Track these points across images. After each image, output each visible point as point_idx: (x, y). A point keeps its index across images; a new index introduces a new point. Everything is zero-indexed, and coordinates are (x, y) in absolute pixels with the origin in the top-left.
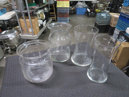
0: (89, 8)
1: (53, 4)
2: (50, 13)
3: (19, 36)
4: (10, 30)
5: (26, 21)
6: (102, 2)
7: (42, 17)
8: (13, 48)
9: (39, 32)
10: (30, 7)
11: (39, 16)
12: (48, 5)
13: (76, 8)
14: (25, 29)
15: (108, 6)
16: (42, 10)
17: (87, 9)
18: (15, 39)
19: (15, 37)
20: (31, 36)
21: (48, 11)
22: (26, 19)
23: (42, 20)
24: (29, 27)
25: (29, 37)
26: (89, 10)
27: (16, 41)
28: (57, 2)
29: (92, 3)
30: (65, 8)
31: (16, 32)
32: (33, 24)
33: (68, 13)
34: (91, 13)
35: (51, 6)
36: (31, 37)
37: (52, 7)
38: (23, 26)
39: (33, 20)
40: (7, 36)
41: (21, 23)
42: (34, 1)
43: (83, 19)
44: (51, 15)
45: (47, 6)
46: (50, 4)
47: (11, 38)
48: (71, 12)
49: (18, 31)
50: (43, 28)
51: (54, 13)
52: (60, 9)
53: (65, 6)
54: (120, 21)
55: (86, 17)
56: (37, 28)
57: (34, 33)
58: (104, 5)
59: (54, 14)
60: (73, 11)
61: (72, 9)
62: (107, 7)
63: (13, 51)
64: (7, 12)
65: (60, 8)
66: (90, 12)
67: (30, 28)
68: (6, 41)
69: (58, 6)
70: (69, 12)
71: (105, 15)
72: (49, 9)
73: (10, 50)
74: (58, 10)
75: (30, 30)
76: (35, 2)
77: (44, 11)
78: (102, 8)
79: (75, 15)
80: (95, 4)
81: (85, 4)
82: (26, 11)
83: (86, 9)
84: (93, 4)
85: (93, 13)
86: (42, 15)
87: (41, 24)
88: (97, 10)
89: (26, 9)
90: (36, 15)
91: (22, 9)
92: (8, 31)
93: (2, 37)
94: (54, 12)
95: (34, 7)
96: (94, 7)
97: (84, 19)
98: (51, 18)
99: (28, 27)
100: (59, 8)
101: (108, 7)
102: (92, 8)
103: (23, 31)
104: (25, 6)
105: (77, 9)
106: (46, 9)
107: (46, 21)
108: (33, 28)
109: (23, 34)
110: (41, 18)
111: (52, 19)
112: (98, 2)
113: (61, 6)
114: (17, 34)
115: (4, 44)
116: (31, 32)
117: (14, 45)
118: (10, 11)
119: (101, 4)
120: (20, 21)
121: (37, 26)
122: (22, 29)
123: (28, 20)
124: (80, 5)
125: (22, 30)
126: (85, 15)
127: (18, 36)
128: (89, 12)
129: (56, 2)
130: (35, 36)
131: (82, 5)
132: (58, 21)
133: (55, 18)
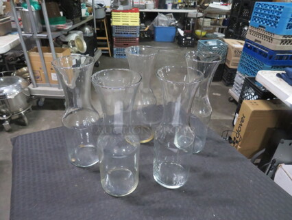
0: (182, 27)
1: (103, 19)
2: (98, 38)
3: (29, 89)
4: (6, 77)
5: (45, 56)
6: (208, 16)
7: (79, 48)
8: (14, 118)
10: (54, 26)
11: (74, 46)
12: (93, 20)
13: (154, 28)
14: (42, 74)
15: (221, 23)
16: (80, 32)
17: (177, 30)
18: (19, 97)
19: (18, 92)
20: (56, 89)
21: (92, 34)
22: (43, 51)
23: (79, 54)
24: (52, 69)
25: (52, 92)
26: (182, 33)
27: (22, 102)
28: (113, 15)
29: (189, 16)
30: (131, 27)
31: (20, 81)
33: (137, 39)
34: (186, 39)
35: (99, 23)
36: (55, 91)
37: (101, 26)
38: (37, 68)
39: (60, 55)
40: (2, 92)
41: (34, 62)
42: (61, 13)
43: (169, 51)
44: (99, 43)
45: (90, 23)
46: (96, 19)
47: (10, 95)
48: (144, 36)
49: (25, 78)
51: (107, 38)
52: (120, 30)
53: (131, 24)
54: (246, 57)
55: (176, 46)
58: (213, 21)
59: (106, 41)
60: (147, 34)
61: (146, 29)
62: (219, 25)
63: (13, 124)
65: (119, 26)
66: (185, 37)
67: (54, 72)
69: (114, 23)
70: (138, 36)
71: (215, 44)
72: (96, 29)
73: (7, 123)
74: (115, 31)
75: (54, 76)
76: (64, 15)
77: (84, 33)
78: (209, 27)
79: (153, 42)
80: (194, 18)
81: (173, 19)
82: (44, 35)
83: (175, 30)
84: (190, 18)
85: (190, 38)
86: (78, 43)
87: (77, 60)
88: (198, 32)
89: (44, 30)
90: (66, 43)
91: (35, 31)
94: (106, 36)
95: (62, 25)
96: (193, 25)
97: (173, 51)
98: (100, 49)
99: (49, 70)
100: (116, 26)
101: (222, 27)
102: (188, 28)
103: (38, 78)
104: (43, 22)
105: (157, 30)
106: (87, 29)
109: (37, 86)
110: (76, 49)
111: (102, 50)
112: (201, 14)
113: (120, 24)
114: (23, 86)
116: (55, 81)
117: (18, 112)
118: (6, 35)
119: (206, 20)
120: (29, 57)
122: (34, 73)
123: (47, 55)
124: (163, 21)
125: (35, 77)
126: (173, 42)
127: (26, 89)
128: (183, 37)
129: (110, 13)
131: (167, 22)
132: (115, 56)
133: (108, 48)
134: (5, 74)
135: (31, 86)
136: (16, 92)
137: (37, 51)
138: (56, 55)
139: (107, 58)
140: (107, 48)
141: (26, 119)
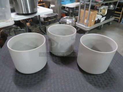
2: (115, 12)
3: (75, 23)
4: (70, 17)
7: (103, 13)
9: (93, 25)
11: (101, 11)
12: (117, 2)
14: (82, 18)
20: (84, 26)
21: (113, 9)
23: (102, 16)
25: (82, 27)
31: (74, 19)
32: (90, 16)
35: (120, 5)
38: (81, 16)
39: (91, 12)
41: (81, 13)
44: (115, 14)
45: (115, 3)
46: (119, 2)
47: (68, 22)
50: (99, 23)
56: (93, 21)
57: (88, 24)
59: (120, 14)
64: (75, 2)
72: (116, 7)
75: (86, 21)
77: (109, 7)
82: (88, 3)
86: (104, 11)
87: (98, 19)
89: (89, 1)
92: (68, 17)
93: (63, 20)
94: (121, 12)
95: (98, 0)
99: (85, 18)
106: (112, 6)
107: (105, 18)
108: (88, 20)
109: (79, 23)
110: (101, 13)
111: (115, 18)
114: (74, 21)
116: (85, 23)
118: (77, 2)
121: (93, 18)
122: (79, 18)
123: (87, 11)
125: (79, 19)
130: (88, 27)
132: (121, 23)
133: (120, 18)
134: (71, 16)
135: (76, 23)
136: (71, 22)
137: (84, 9)
138: (90, 12)
139: (117, 22)
140: (118, 18)
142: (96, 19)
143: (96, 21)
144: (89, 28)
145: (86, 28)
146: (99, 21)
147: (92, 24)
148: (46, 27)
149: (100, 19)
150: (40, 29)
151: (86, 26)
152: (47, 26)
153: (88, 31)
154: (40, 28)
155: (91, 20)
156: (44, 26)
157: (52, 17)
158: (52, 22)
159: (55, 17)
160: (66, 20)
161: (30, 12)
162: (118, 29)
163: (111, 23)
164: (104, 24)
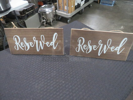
4: (48, 5)
8: (48, 22)
14: (61, 6)
18: (51, 14)
24: (65, 4)
27: (52, 16)
31: (53, 7)
32: (69, 2)
36: (65, 14)
38: (60, 3)
40: (45, 10)
47: (48, 12)
57: (68, 11)
63: (47, 24)
67: (66, 6)
68: (44, 14)
73: (45, 23)
75: (66, 8)
87: (78, 3)
92: (47, 5)
93: (41, 10)
107: (85, 1)
108: (68, 6)
109: (59, 11)
114: (53, 9)
115: (41, 16)
116: (66, 10)
117: (50, 20)
121: (73, 4)
122: (59, 5)
127: (54, 11)
130: (69, 14)
132: (100, 3)
135: (57, 11)
136: (50, 11)
139: (97, 4)
141: (52, 23)
142: (76, 4)
143: (76, 6)
144: (71, 15)
145: (67, 15)
146: (79, 5)
147: (73, 11)
148: (25, 22)
149: (79, 3)
150: (18, 25)
151: (67, 13)
152: (26, 20)
153: (70, 18)
154: (18, 23)
155: (71, 6)
156: (22, 20)
157: (28, 9)
158: (30, 14)
159: (32, 8)
160: (45, 9)
161: (3, 9)
162: (98, 11)
163: (91, 5)
164: (85, 8)
